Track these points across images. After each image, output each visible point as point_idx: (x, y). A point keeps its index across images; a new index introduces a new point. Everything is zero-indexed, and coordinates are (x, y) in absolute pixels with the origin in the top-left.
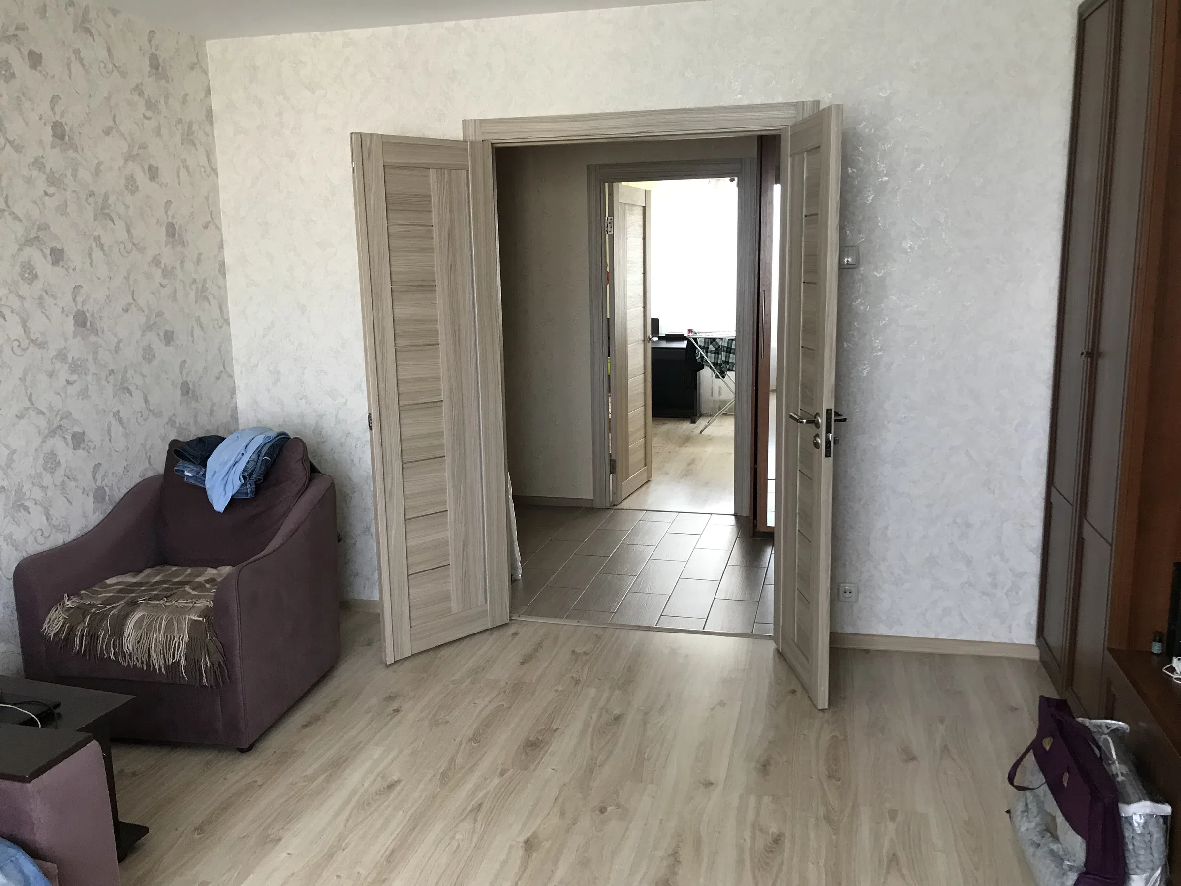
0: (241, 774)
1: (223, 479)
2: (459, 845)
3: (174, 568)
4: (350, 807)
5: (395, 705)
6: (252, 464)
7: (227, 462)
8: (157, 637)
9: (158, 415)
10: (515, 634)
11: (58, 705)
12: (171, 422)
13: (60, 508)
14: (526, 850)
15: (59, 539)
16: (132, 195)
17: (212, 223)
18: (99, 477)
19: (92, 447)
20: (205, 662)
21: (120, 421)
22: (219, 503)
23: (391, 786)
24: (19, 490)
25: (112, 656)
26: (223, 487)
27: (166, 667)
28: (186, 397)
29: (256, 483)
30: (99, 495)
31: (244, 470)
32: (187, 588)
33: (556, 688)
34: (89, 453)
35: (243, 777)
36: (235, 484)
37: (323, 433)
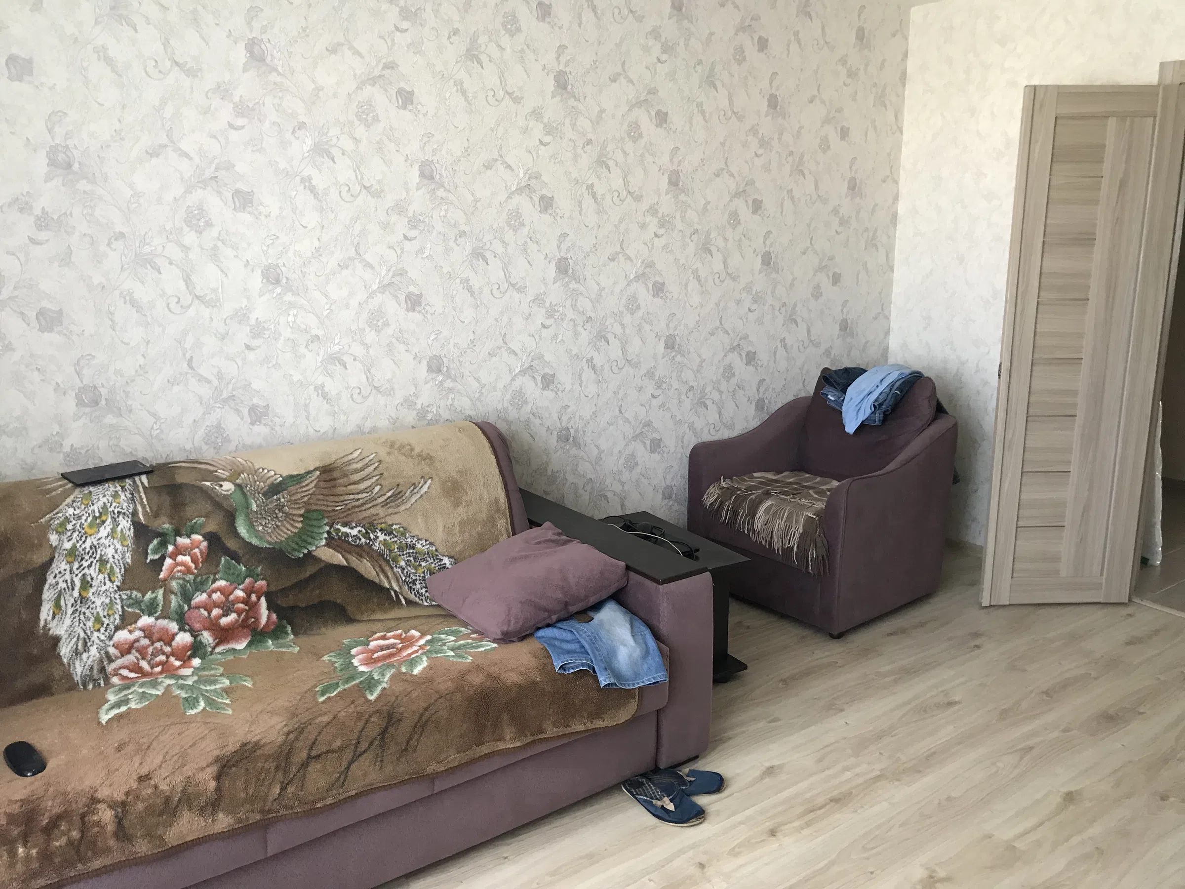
0: (827, 653)
1: (857, 405)
2: (998, 771)
3: (807, 475)
4: (909, 707)
5: (977, 642)
6: (884, 395)
7: (864, 390)
8: (779, 524)
9: (817, 345)
10: (1130, 615)
11: (698, 550)
12: (827, 352)
13: (729, 409)
14: (1065, 800)
15: (725, 434)
16: (824, 153)
17: (891, 178)
18: (762, 390)
19: (760, 365)
20: (812, 554)
21: (785, 346)
22: (851, 427)
23: (951, 704)
24: (703, 391)
25: (746, 531)
26: (855, 412)
27: (783, 549)
28: (843, 333)
29: (884, 413)
30: (760, 405)
31: (876, 400)
32: (811, 491)
33: (1159, 676)
34: (757, 369)
35: (826, 657)
36: (866, 412)
37: (962, 379)
